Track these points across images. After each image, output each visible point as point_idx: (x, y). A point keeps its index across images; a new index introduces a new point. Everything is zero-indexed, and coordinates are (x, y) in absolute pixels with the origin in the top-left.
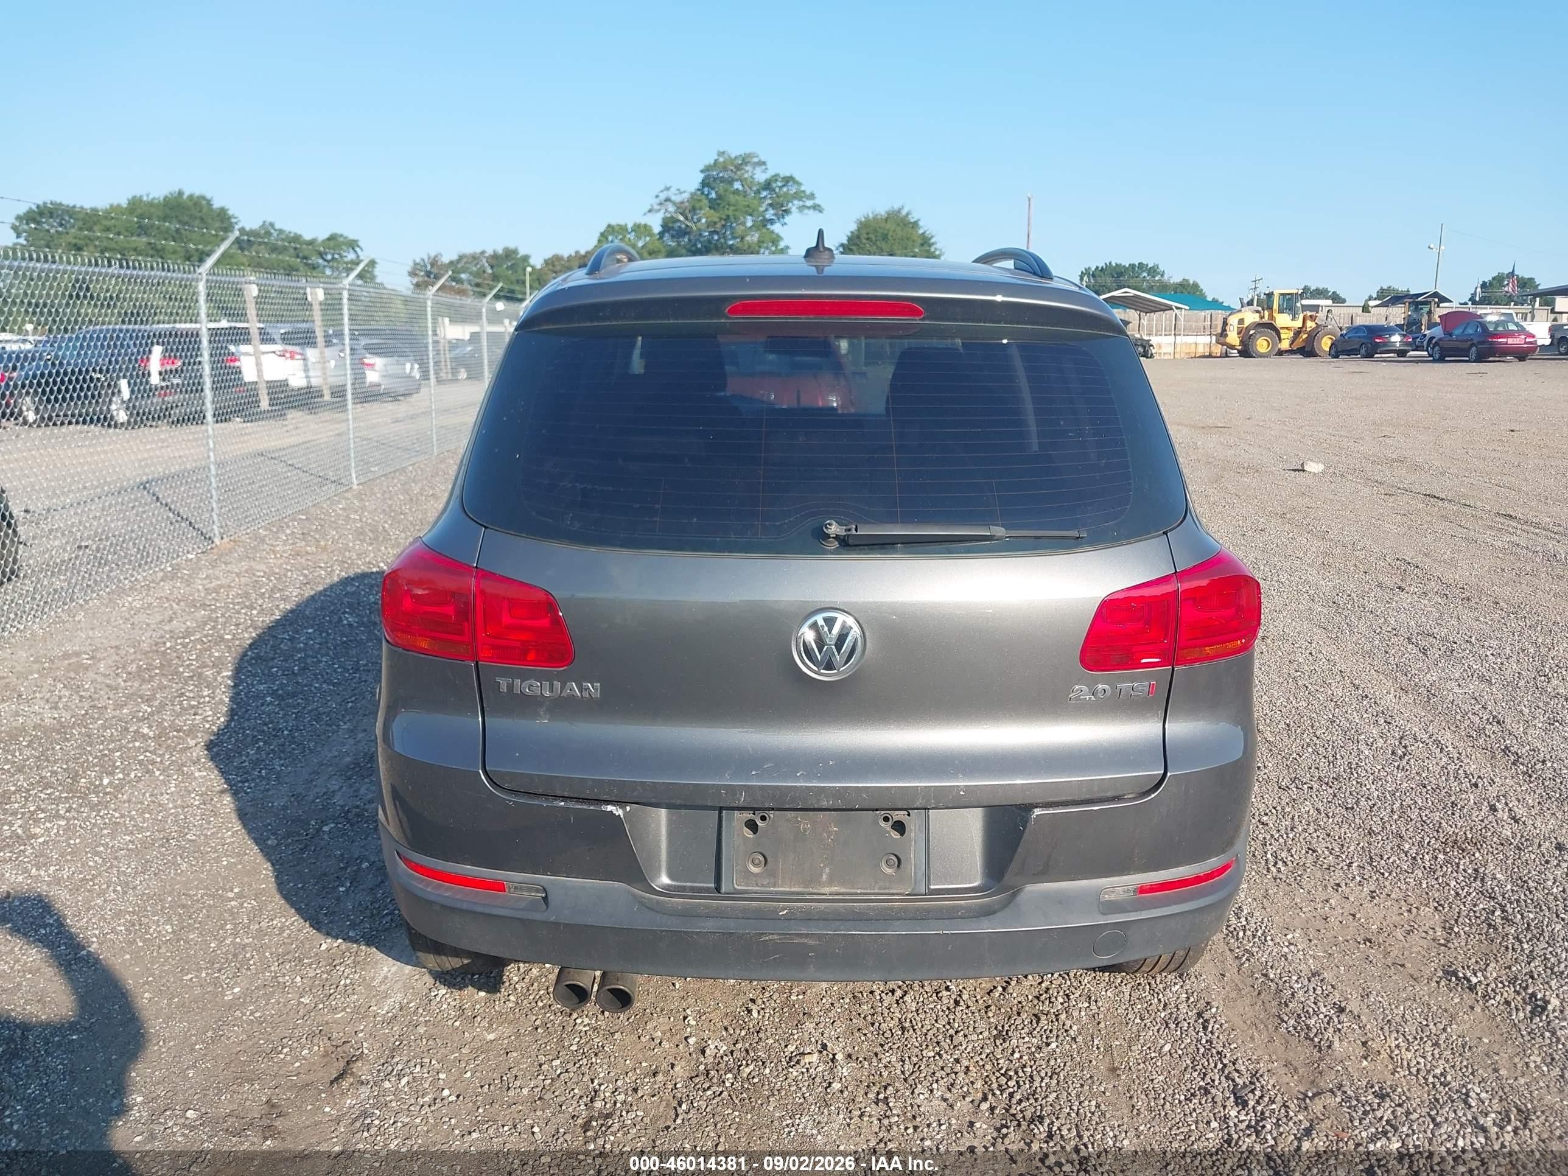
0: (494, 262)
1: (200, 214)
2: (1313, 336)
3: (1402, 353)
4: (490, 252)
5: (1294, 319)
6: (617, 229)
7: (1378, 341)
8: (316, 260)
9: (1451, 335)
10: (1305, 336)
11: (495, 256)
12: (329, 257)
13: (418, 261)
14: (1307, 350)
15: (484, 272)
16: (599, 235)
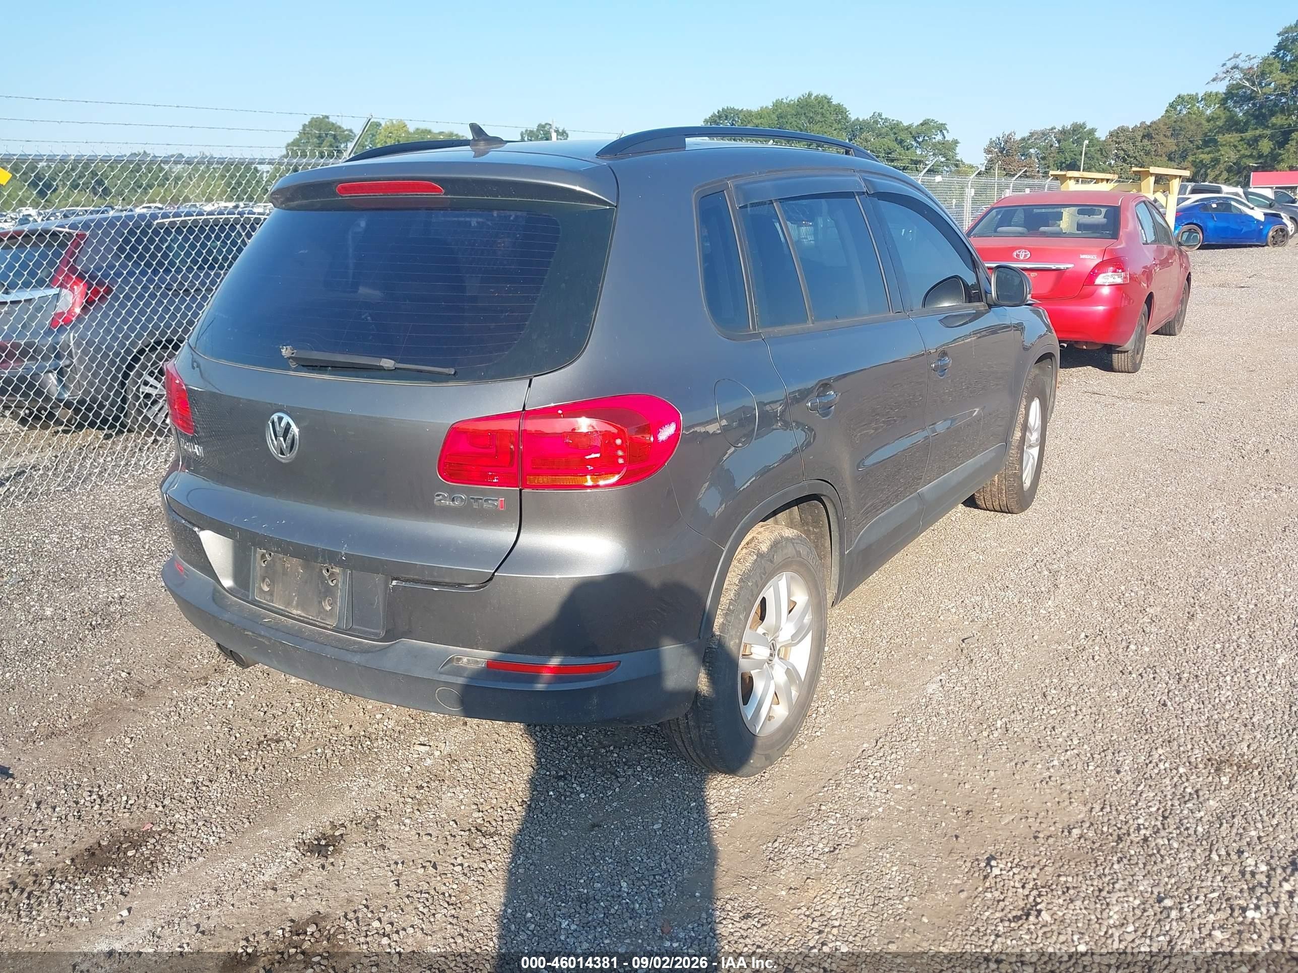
0: (1061, 137)
1: (821, 111)
4: (1059, 127)
6: (1186, 98)
8: (910, 141)
11: (1064, 132)
12: (921, 140)
13: (994, 139)
15: (1051, 146)
16: (1168, 105)
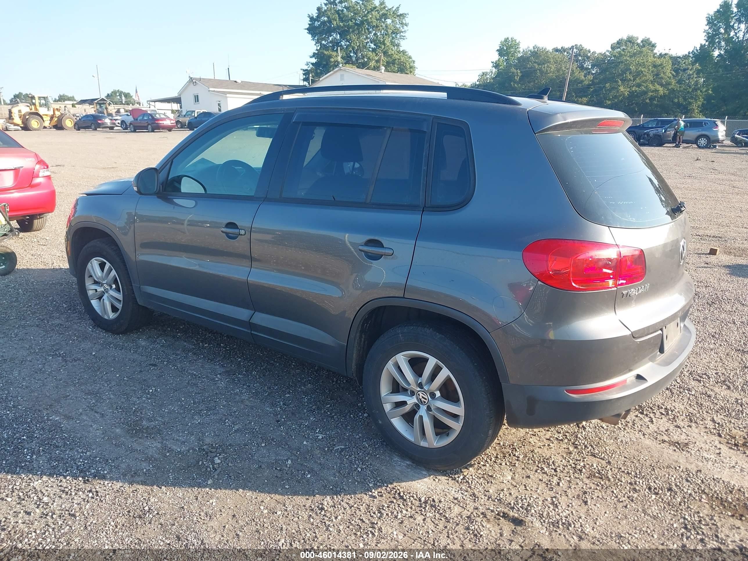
2: (60, 119)
3: (111, 128)
5: (48, 110)
7: (99, 122)
9: (137, 119)
10: (56, 119)
14: (59, 126)
